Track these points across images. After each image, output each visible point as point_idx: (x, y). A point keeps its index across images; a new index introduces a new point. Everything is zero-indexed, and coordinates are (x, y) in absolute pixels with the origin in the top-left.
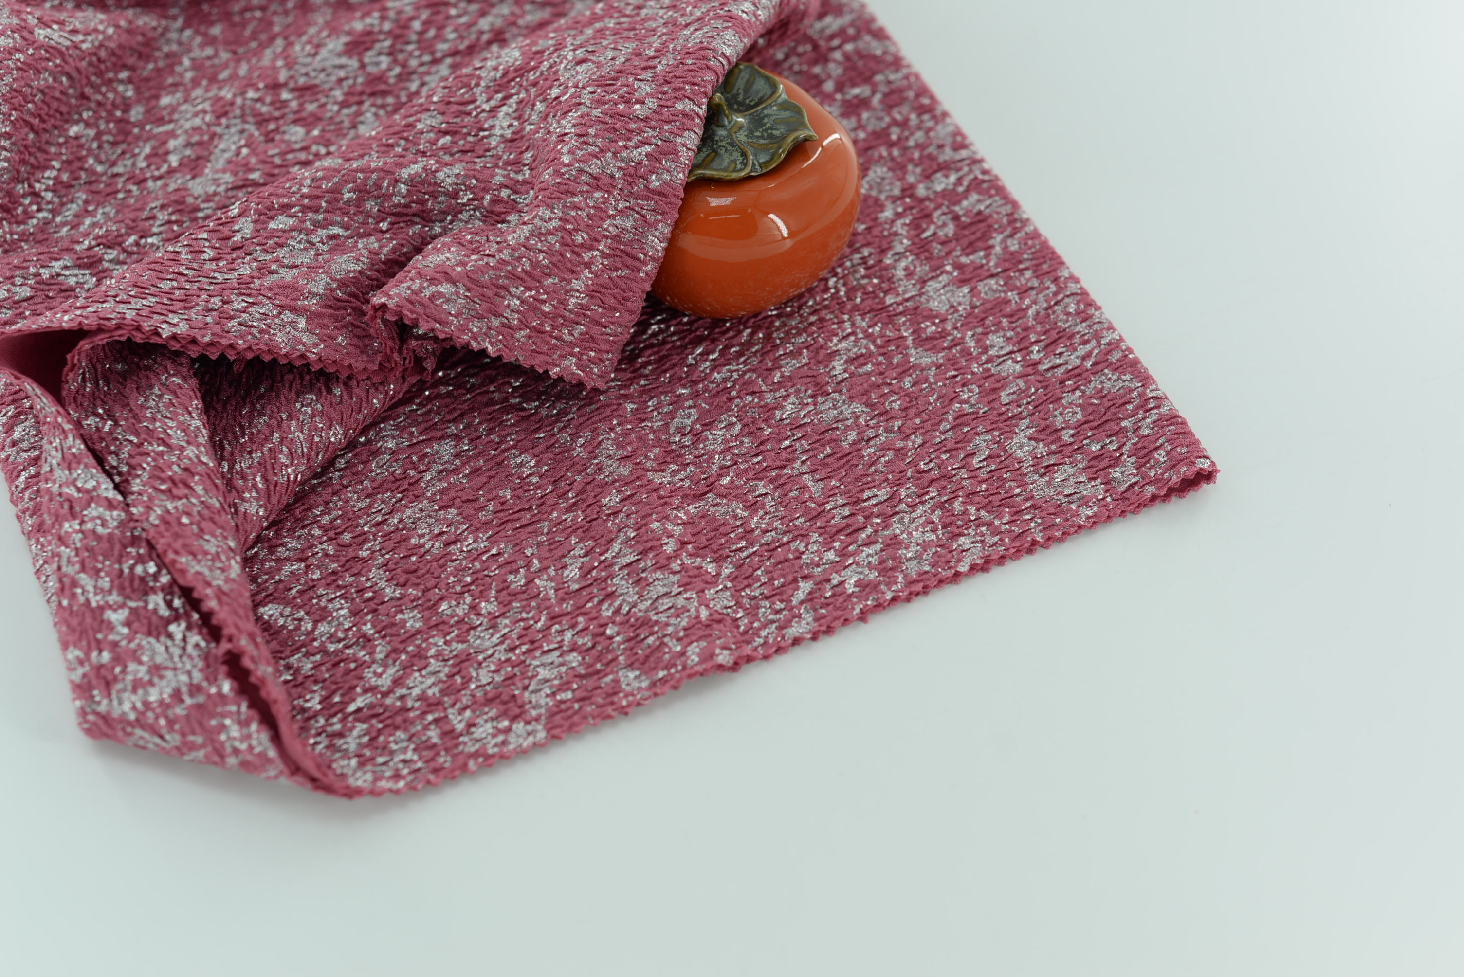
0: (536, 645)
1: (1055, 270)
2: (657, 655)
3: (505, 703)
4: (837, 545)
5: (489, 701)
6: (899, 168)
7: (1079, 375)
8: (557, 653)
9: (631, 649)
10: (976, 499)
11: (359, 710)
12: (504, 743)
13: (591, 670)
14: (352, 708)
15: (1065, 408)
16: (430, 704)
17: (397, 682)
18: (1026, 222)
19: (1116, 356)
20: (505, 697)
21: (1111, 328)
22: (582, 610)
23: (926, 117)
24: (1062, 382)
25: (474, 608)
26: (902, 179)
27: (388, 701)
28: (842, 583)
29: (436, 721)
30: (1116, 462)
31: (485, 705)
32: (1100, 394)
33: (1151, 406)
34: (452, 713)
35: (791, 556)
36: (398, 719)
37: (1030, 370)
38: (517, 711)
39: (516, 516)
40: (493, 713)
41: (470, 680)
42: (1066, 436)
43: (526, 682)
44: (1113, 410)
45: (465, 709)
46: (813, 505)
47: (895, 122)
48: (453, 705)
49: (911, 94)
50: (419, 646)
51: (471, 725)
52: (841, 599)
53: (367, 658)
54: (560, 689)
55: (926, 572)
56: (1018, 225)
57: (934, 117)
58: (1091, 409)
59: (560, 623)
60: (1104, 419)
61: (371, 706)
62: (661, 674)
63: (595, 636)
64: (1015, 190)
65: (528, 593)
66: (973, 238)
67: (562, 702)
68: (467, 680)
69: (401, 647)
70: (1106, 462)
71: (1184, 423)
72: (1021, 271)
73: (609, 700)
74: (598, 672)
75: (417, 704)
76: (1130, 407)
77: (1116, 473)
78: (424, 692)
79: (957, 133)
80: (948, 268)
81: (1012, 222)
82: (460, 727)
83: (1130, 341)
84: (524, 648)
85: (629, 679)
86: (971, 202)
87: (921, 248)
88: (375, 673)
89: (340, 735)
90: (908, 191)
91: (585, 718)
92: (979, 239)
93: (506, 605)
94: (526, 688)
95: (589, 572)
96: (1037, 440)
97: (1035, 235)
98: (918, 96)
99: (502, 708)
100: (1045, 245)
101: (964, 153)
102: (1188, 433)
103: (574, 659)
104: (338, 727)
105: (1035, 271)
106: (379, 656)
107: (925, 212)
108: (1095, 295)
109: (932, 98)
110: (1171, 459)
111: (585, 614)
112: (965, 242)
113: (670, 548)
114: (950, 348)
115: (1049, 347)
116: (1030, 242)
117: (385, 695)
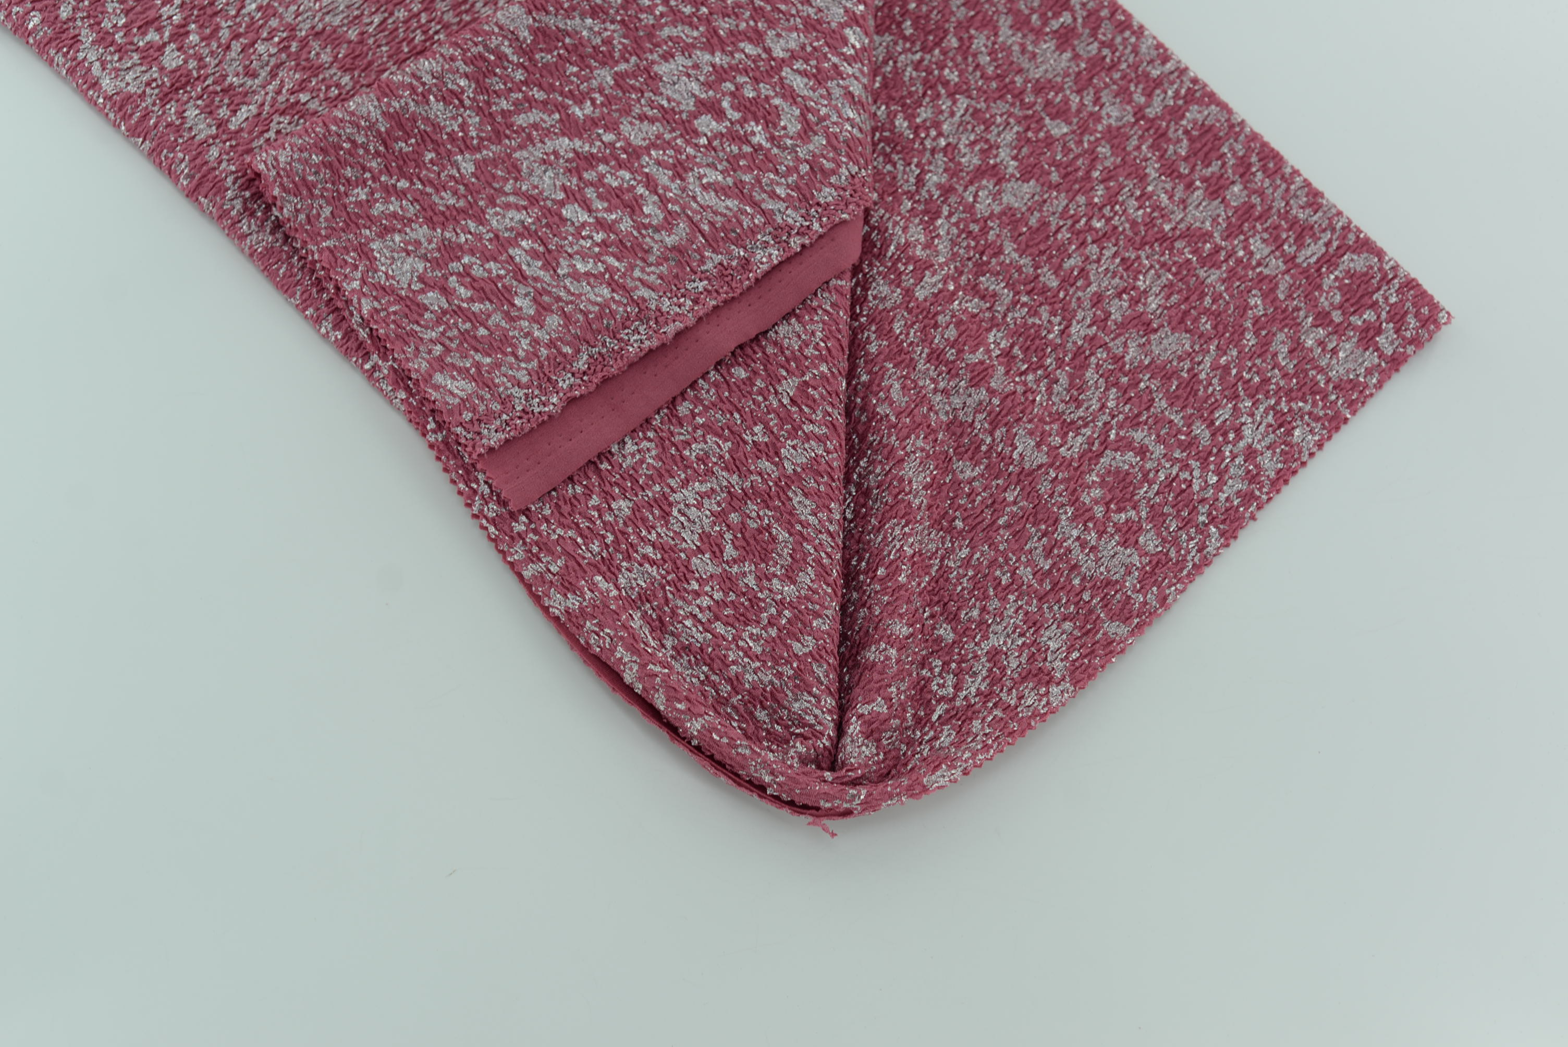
0: (1038, 625)
1: (1280, 168)
2: (1128, 607)
3: (1036, 675)
4: (1212, 467)
5: (1024, 679)
6: (1124, 94)
7: (1329, 261)
8: (1055, 626)
9: (1106, 606)
10: (1294, 395)
11: (940, 716)
12: (1048, 703)
13: (1084, 630)
14: (935, 717)
15: (1328, 293)
16: (985, 696)
17: (957, 687)
18: (1242, 123)
19: (1352, 237)
20: (1035, 672)
21: (1339, 213)
22: (1059, 586)
23: (1127, 34)
24: (1318, 270)
25: (983, 609)
26: (1130, 102)
27: (958, 704)
28: (1227, 499)
29: (995, 705)
30: (1379, 331)
31: (1022, 683)
32: (1350, 274)
33: (1390, 276)
34: (1003, 695)
35: (1184, 486)
36: (970, 713)
37: (1290, 265)
38: (1047, 678)
39: (979, 519)
40: (1031, 685)
41: (1005, 668)
42: (1337, 316)
43: (1043, 655)
44: (1363, 286)
45: (1010, 690)
46: (1183, 437)
47: (1103, 44)
48: (1002, 690)
49: (1104, 13)
50: (959, 654)
51: (1020, 698)
52: (1232, 512)
53: (929, 674)
54: (1069, 652)
55: (1281, 470)
56: (1237, 129)
57: (1134, 33)
58: (1346, 289)
59: (1047, 601)
60: (1358, 295)
61: (947, 711)
62: (1136, 621)
63: (1077, 604)
64: (1223, 94)
65: (1016, 584)
66: (1206, 149)
67: (1074, 661)
68: (1003, 669)
69: (947, 658)
70: (1371, 333)
71: (1418, 285)
72: (1254, 174)
73: (1107, 650)
74: (1089, 631)
75: (977, 699)
76: (1374, 281)
77: (1381, 340)
78: (978, 689)
79: (1159, 46)
80: (1198, 183)
81: (1232, 126)
82: (1013, 703)
83: (1357, 221)
84: (1032, 631)
85: (1114, 629)
86: (1194, 114)
87: (1169, 170)
88: (938, 685)
89: (936, 738)
90: (1139, 113)
91: (1096, 669)
92: (1210, 150)
93: (1004, 599)
94: (1045, 659)
95: (1051, 551)
96: (1317, 326)
97: (1254, 137)
98: (1113, 14)
99: (1035, 679)
100: (1265, 145)
101: (1169, 66)
102: (1424, 294)
103: (1067, 625)
104: (932, 733)
105: (1264, 172)
106: (937, 670)
107: (1160, 132)
108: (1317, 184)
109: (1124, 12)
110: (1420, 321)
111: (1062, 588)
112: (1201, 154)
113: (1099, 511)
114: (1226, 261)
115: (1300, 242)
116: (1253, 145)
117: (953, 699)
